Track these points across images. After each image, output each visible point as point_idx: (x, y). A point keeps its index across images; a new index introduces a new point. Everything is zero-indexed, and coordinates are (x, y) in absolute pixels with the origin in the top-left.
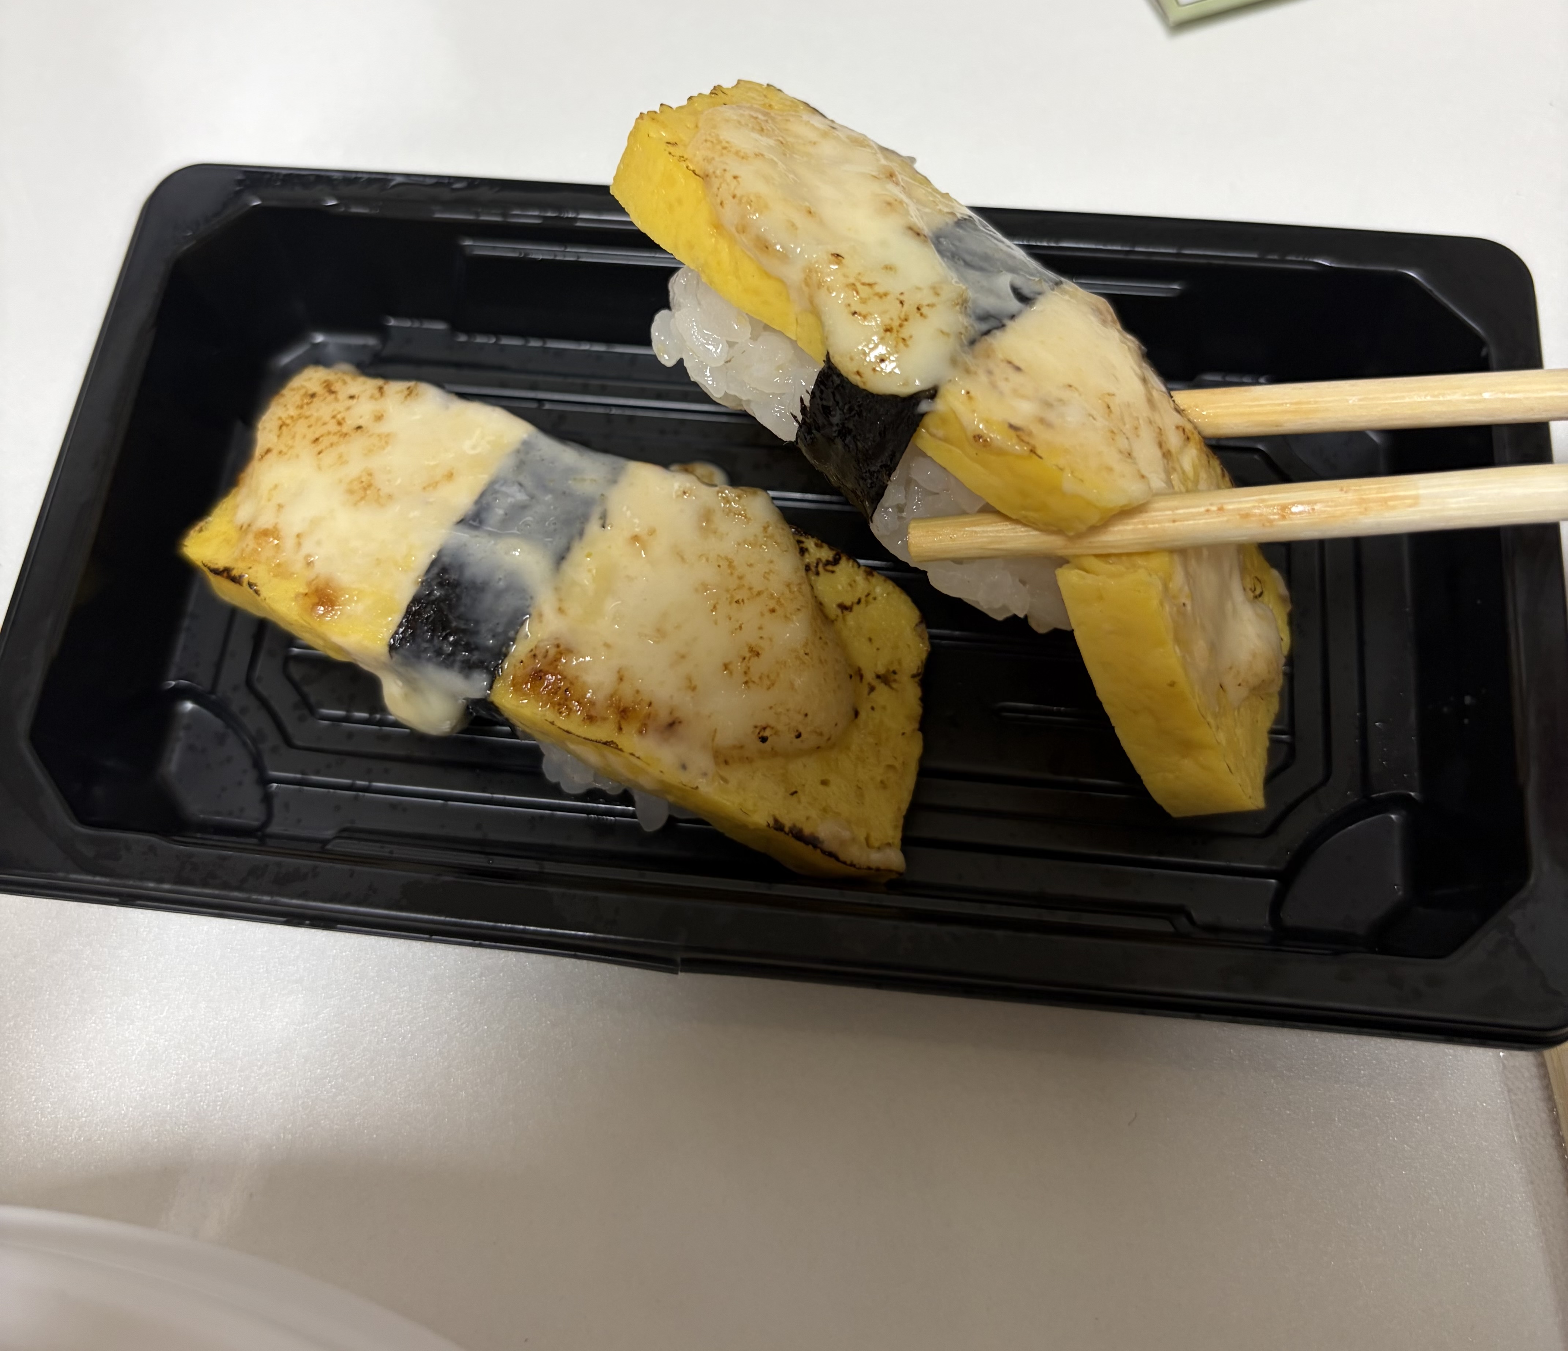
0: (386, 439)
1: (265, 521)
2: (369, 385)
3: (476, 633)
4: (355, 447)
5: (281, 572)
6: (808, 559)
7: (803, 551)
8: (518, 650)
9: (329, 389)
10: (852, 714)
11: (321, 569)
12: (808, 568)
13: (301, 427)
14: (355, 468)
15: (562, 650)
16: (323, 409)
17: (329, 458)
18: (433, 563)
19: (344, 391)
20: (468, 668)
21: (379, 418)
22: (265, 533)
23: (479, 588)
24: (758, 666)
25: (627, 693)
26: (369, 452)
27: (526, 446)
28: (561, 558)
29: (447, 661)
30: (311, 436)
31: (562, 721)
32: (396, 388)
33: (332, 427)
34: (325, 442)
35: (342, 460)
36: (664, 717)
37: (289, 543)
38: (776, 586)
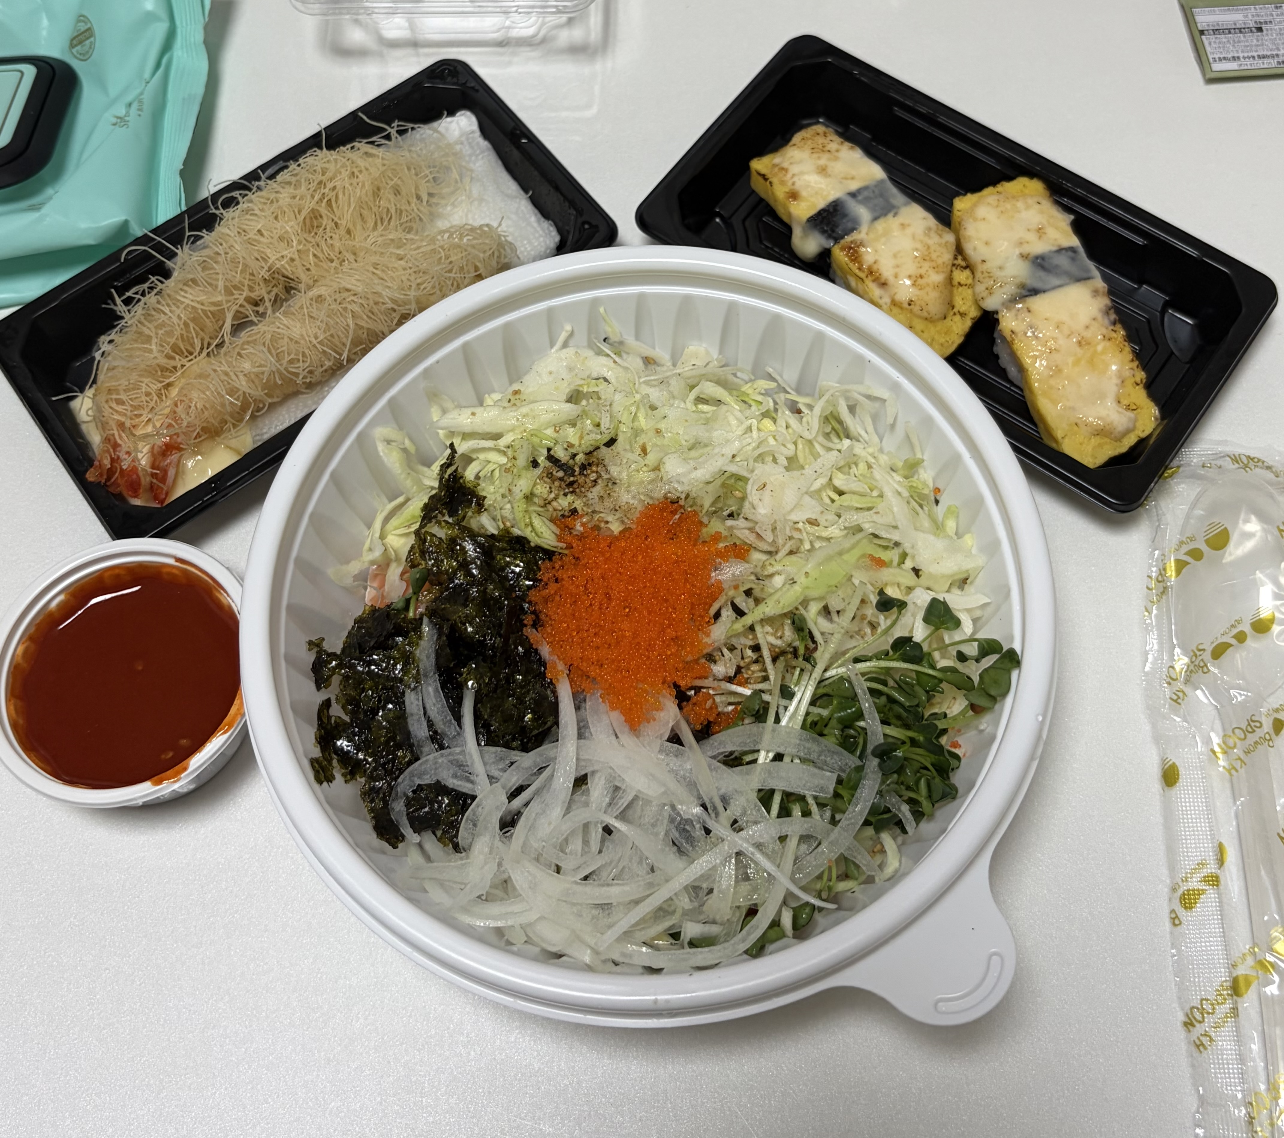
0: (836, 159)
1: (785, 165)
2: (839, 140)
3: (837, 227)
4: (826, 156)
5: (783, 183)
6: (956, 262)
7: (956, 258)
8: (848, 239)
9: (825, 135)
10: (943, 316)
11: (797, 187)
12: (954, 265)
13: (809, 142)
14: (822, 162)
15: (862, 244)
16: (820, 140)
17: (815, 155)
18: (834, 202)
19: (830, 137)
20: (830, 237)
21: (837, 151)
22: (783, 169)
23: (845, 215)
24: (920, 281)
25: (875, 267)
26: (829, 160)
27: (882, 181)
28: (876, 219)
29: (823, 232)
30: (812, 146)
31: (851, 265)
32: (847, 145)
33: (820, 146)
34: (815, 150)
35: (819, 158)
36: (883, 281)
37: (789, 175)
38: (940, 261)
